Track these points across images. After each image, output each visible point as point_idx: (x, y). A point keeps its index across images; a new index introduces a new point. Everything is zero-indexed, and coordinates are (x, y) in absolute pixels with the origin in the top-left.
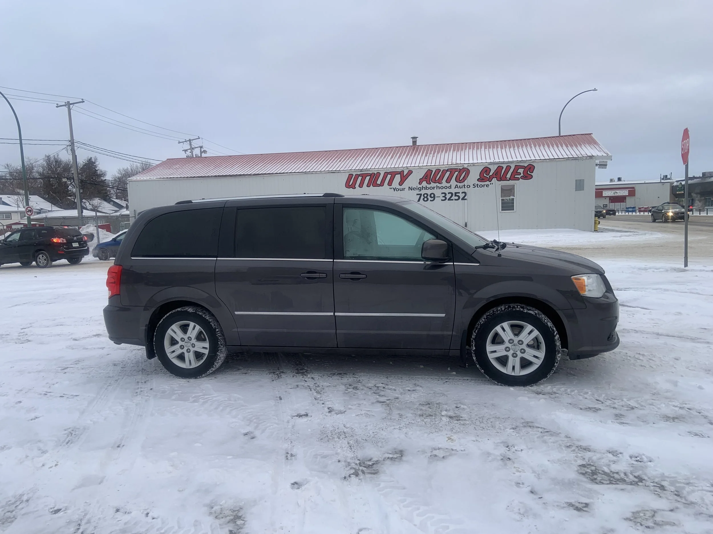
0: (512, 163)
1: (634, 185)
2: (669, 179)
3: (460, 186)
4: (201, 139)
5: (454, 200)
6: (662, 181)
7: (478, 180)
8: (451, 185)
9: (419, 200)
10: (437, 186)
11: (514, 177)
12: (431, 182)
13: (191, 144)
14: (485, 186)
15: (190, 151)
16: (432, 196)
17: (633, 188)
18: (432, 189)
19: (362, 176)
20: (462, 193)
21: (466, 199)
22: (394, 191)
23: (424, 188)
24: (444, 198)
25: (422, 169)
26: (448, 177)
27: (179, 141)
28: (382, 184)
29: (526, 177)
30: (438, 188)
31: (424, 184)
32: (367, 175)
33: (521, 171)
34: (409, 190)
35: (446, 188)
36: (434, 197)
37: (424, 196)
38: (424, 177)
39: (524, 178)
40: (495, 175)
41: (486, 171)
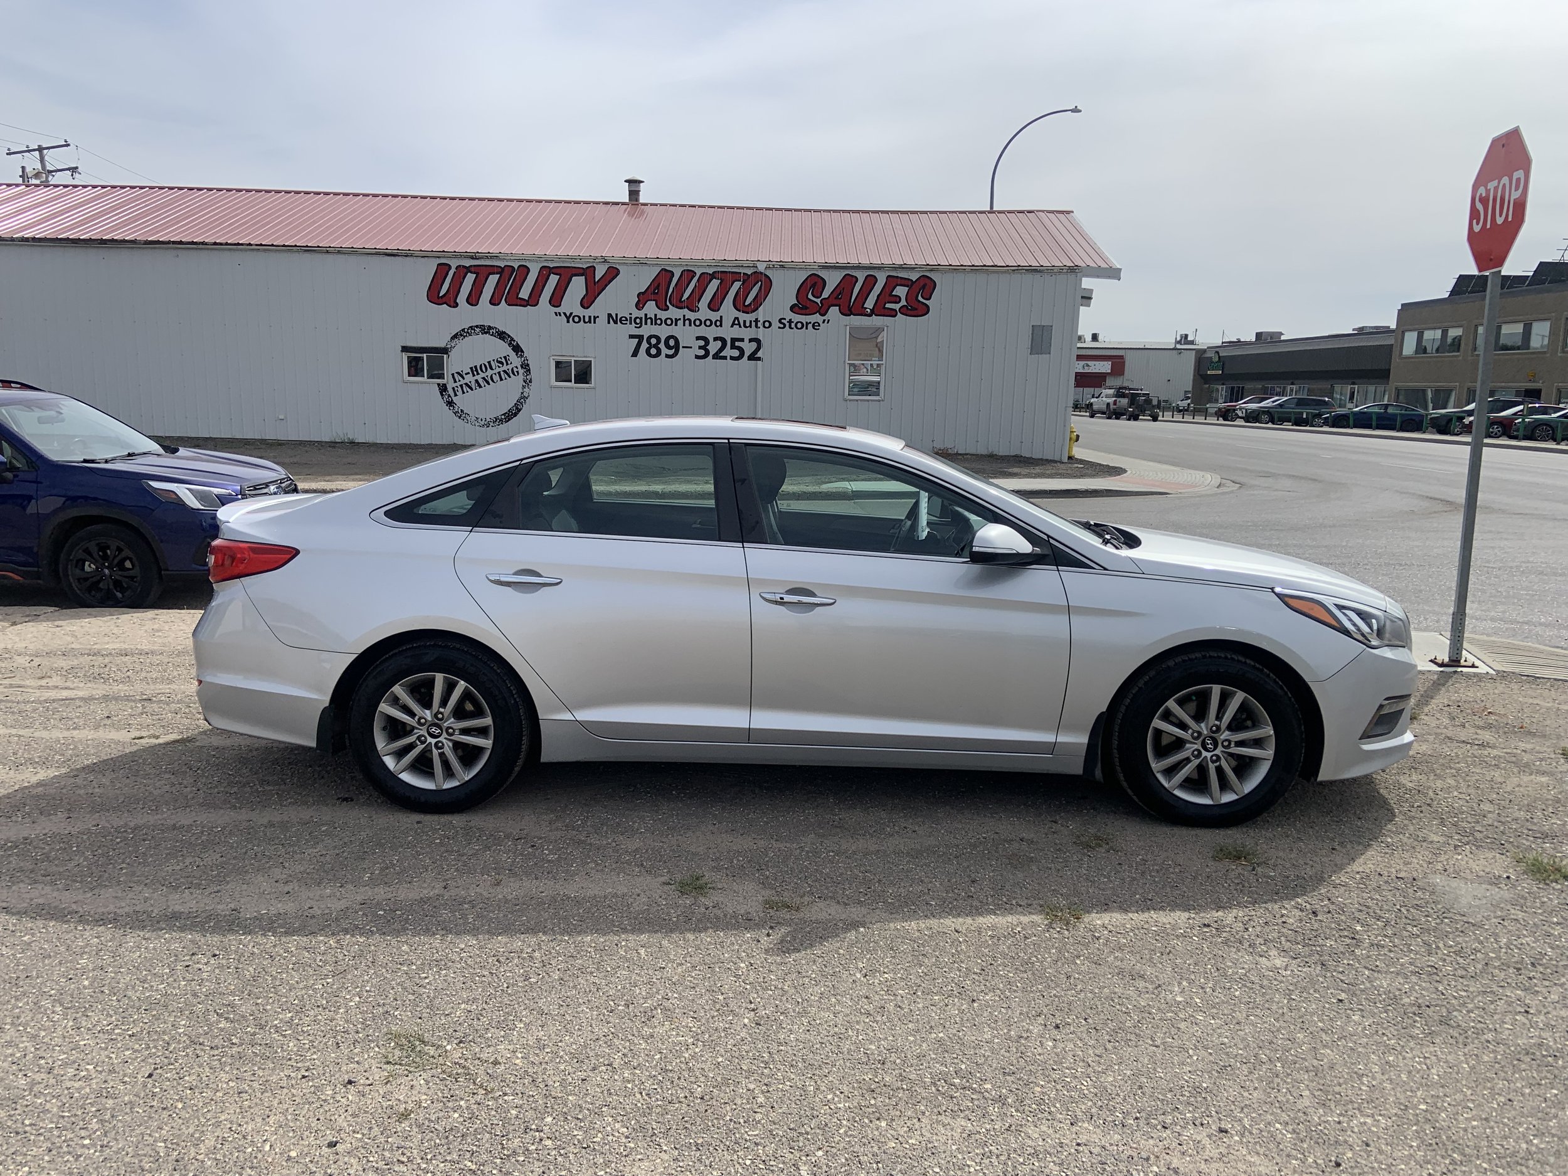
0: (879, 268)
1: (1123, 351)
2: (1193, 343)
3: (745, 322)
5: (729, 358)
6: (1179, 346)
7: (792, 308)
8: (721, 317)
9: (635, 354)
10: (684, 316)
11: (884, 308)
12: (668, 303)
13: (42, 160)
14: (810, 326)
16: (672, 343)
17: (1121, 357)
18: (671, 325)
19: (477, 274)
20: (751, 340)
21: (759, 359)
22: (568, 322)
23: (649, 321)
24: (702, 353)
25: (646, 268)
26: (715, 293)
27: (9, 149)
28: (533, 301)
29: (914, 309)
30: (687, 322)
31: (651, 308)
32: (492, 270)
33: (901, 291)
34: (609, 323)
35: (708, 323)
36: (677, 347)
37: (649, 342)
38: (650, 290)
39: (908, 313)
40: (837, 298)
41: (814, 286)
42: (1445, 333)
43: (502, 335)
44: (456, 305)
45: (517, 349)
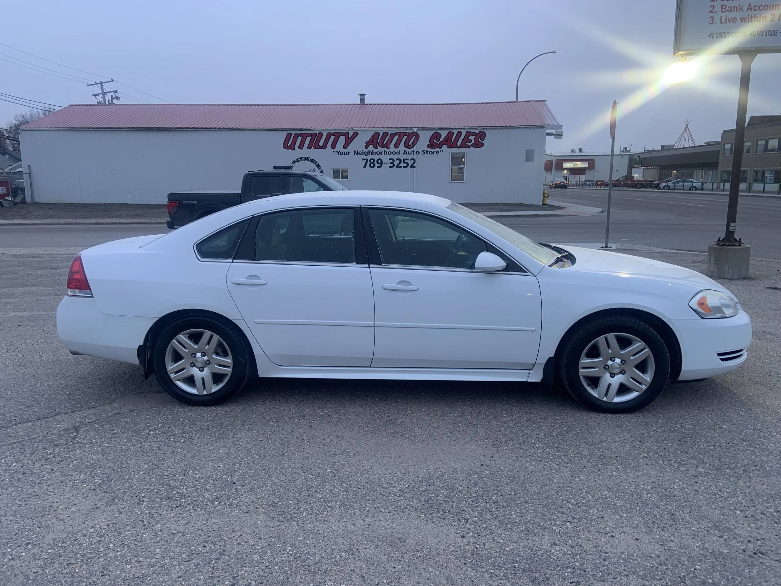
0: (463, 129)
1: (594, 157)
2: (629, 151)
3: (409, 152)
4: (115, 81)
5: (402, 167)
6: (622, 153)
7: (428, 146)
8: (399, 150)
9: (365, 167)
10: (384, 151)
11: (465, 145)
12: (378, 146)
13: (102, 88)
14: (435, 153)
15: (101, 96)
16: (379, 161)
17: (593, 160)
18: (379, 154)
19: (302, 136)
20: (411, 160)
21: (415, 167)
22: (338, 154)
23: (370, 153)
24: (392, 165)
25: (369, 131)
26: (397, 141)
27: (88, 84)
28: (324, 146)
29: (477, 145)
30: (386, 153)
31: (371, 148)
32: (309, 135)
33: (472, 138)
34: (354, 154)
35: (394, 153)
36: (381, 163)
37: (370, 161)
38: (371, 140)
39: (475, 146)
40: (446, 141)
41: (436, 137)
43: (312, 161)
45: (318, 166)
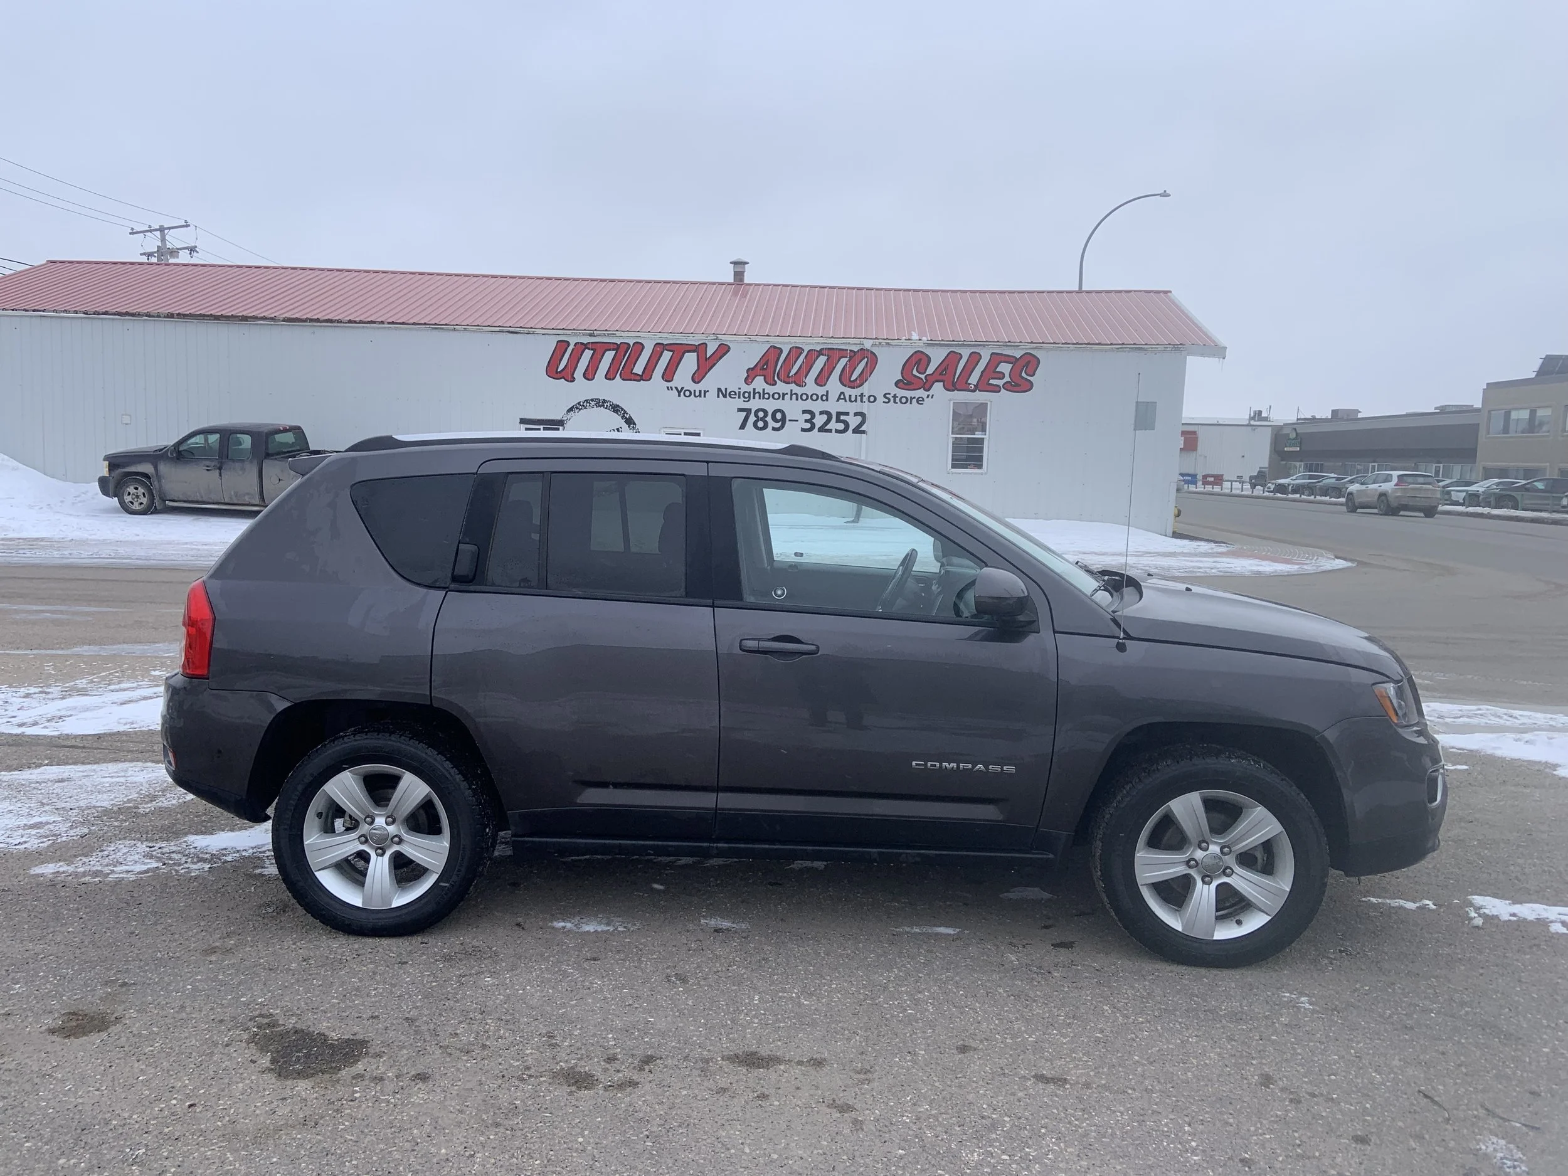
0: (984, 346)
1: (1197, 426)
2: (1268, 419)
3: (850, 396)
4: (192, 228)
5: (834, 431)
6: (1252, 423)
7: (897, 384)
8: (827, 391)
9: (743, 427)
10: (791, 390)
11: (988, 384)
12: (776, 378)
13: (163, 240)
14: (914, 401)
16: (779, 416)
17: (1194, 433)
18: (778, 399)
19: (595, 350)
20: (856, 414)
21: (864, 432)
22: (679, 396)
23: (757, 395)
24: (808, 426)
25: (754, 345)
26: (822, 369)
27: (132, 229)
28: (646, 376)
29: (1017, 385)
30: (794, 396)
31: (759, 383)
32: (608, 347)
33: (1005, 368)
34: (718, 397)
35: (815, 397)
36: (783, 420)
37: (756, 415)
38: (759, 366)
39: (1012, 388)
40: (941, 374)
41: (918, 363)
42: (1533, 412)
43: (616, 409)
44: (573, 380)
45: (630, 422)
